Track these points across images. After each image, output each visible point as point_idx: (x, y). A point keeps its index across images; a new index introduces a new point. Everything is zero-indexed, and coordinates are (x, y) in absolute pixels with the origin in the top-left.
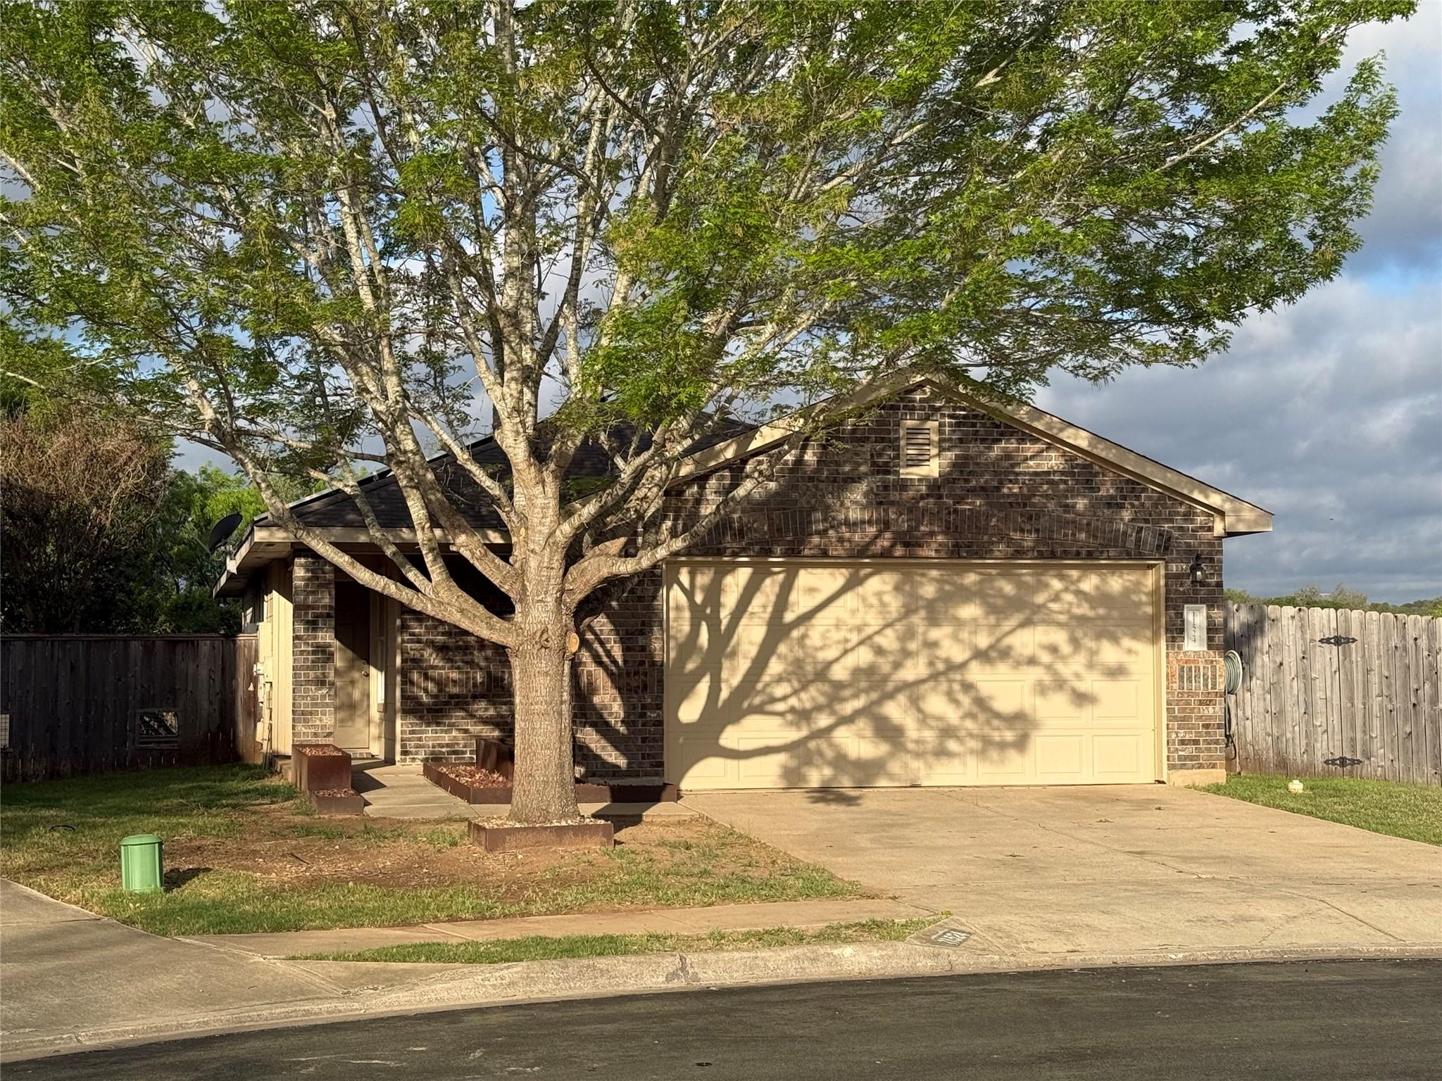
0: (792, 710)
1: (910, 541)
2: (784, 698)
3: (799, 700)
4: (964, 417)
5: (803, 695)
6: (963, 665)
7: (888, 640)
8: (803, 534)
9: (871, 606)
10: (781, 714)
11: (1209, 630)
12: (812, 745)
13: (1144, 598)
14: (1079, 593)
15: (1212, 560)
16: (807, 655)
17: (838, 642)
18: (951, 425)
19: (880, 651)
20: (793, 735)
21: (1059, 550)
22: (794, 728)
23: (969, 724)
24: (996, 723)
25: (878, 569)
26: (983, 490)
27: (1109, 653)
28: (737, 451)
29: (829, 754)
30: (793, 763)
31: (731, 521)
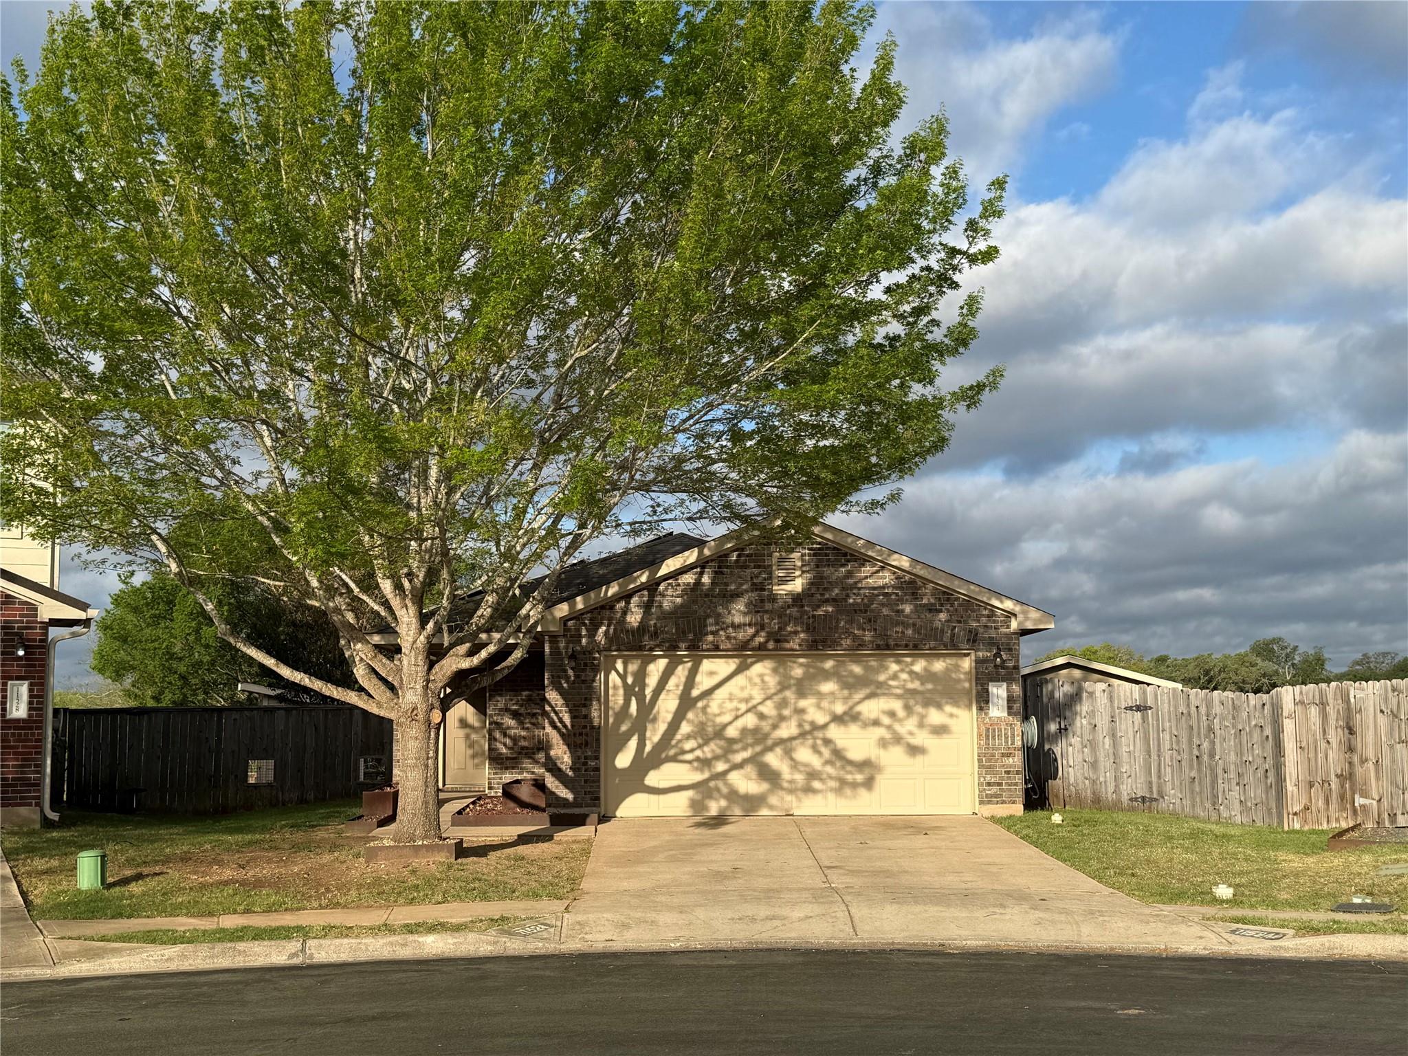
0: (698, 759)
1: (778, 638)
2: (692, 751)
3: (703, 752)
4: (819, 549)
5: (706, 749)
6: (825, 726)
7: (768, 709)
8: (701, 633)
9: (755, 684)
10: (689, 762)
11: (1008, 701)
12: (712, 784)
13: (962, 676)
14: (911, 673)
15: (1010, 650)
16: (708, 719)
17: (731, 710)
18: (809, 555)
19: (762, 716)
20: (698, 777)
21: (892, 643)
22: (699, 773)
23: (829, 769)
24: (849, 768)
25: (760, 659)
26: (834, 601)
27: (935, 717)
28: (649, 577)
29: (725, 790)
30: (698, 797)
31: (649, 626)
